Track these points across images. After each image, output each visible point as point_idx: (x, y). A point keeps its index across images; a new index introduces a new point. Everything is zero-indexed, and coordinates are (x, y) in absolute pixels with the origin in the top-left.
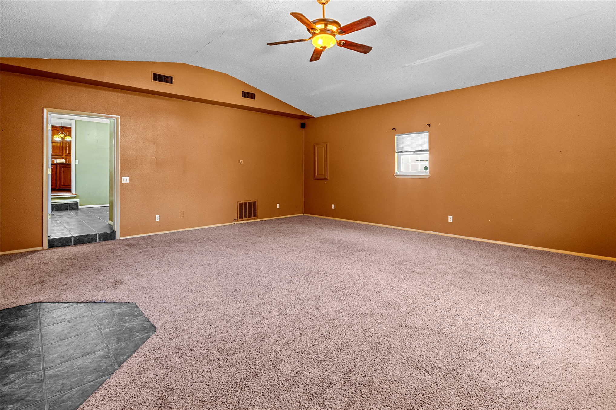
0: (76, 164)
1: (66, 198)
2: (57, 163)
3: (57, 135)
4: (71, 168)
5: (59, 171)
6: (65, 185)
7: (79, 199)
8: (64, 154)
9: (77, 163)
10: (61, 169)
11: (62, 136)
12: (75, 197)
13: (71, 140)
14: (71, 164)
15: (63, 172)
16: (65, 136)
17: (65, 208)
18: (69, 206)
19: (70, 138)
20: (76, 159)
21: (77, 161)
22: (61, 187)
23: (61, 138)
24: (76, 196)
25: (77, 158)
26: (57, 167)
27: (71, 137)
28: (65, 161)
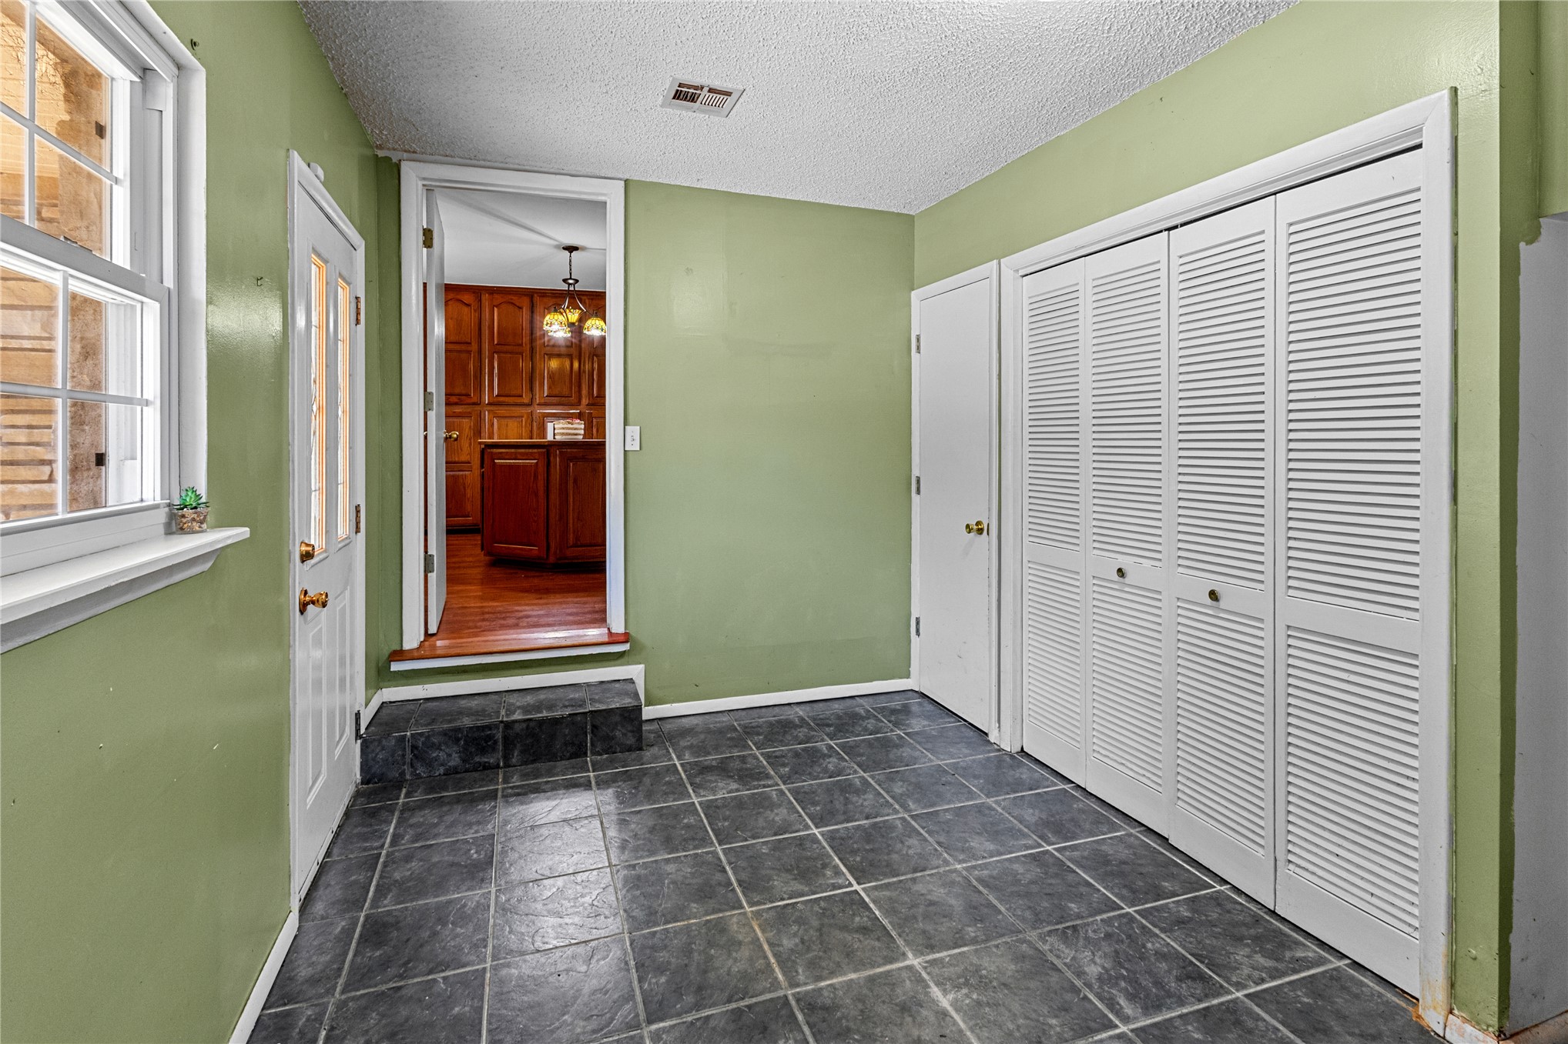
0: (625, 451)
1: (581, 663)
2: (558, 438)
3: (556, 311)
4: (602, 460)
5: (561, 476)
6: (582, 546)
7: (642, 667)
8: (585, 401)
9: (633, 446)
10: (568, 466)
11: (574, 316)
12: (621, 654)
13: (603, 334)
14: (603, 444)
15: (575, 481)
16: (582, 320)
17: (573, 744)
18: (594, 727)
19: (602, 323)
20: (626, 423)
21: (633, 431)
22: (569, 552)
23: (571, 325)
24: (625, 647)
25: (631, 418)
26: (552, 458)
27: (604, 320)
28: (583, 426)
